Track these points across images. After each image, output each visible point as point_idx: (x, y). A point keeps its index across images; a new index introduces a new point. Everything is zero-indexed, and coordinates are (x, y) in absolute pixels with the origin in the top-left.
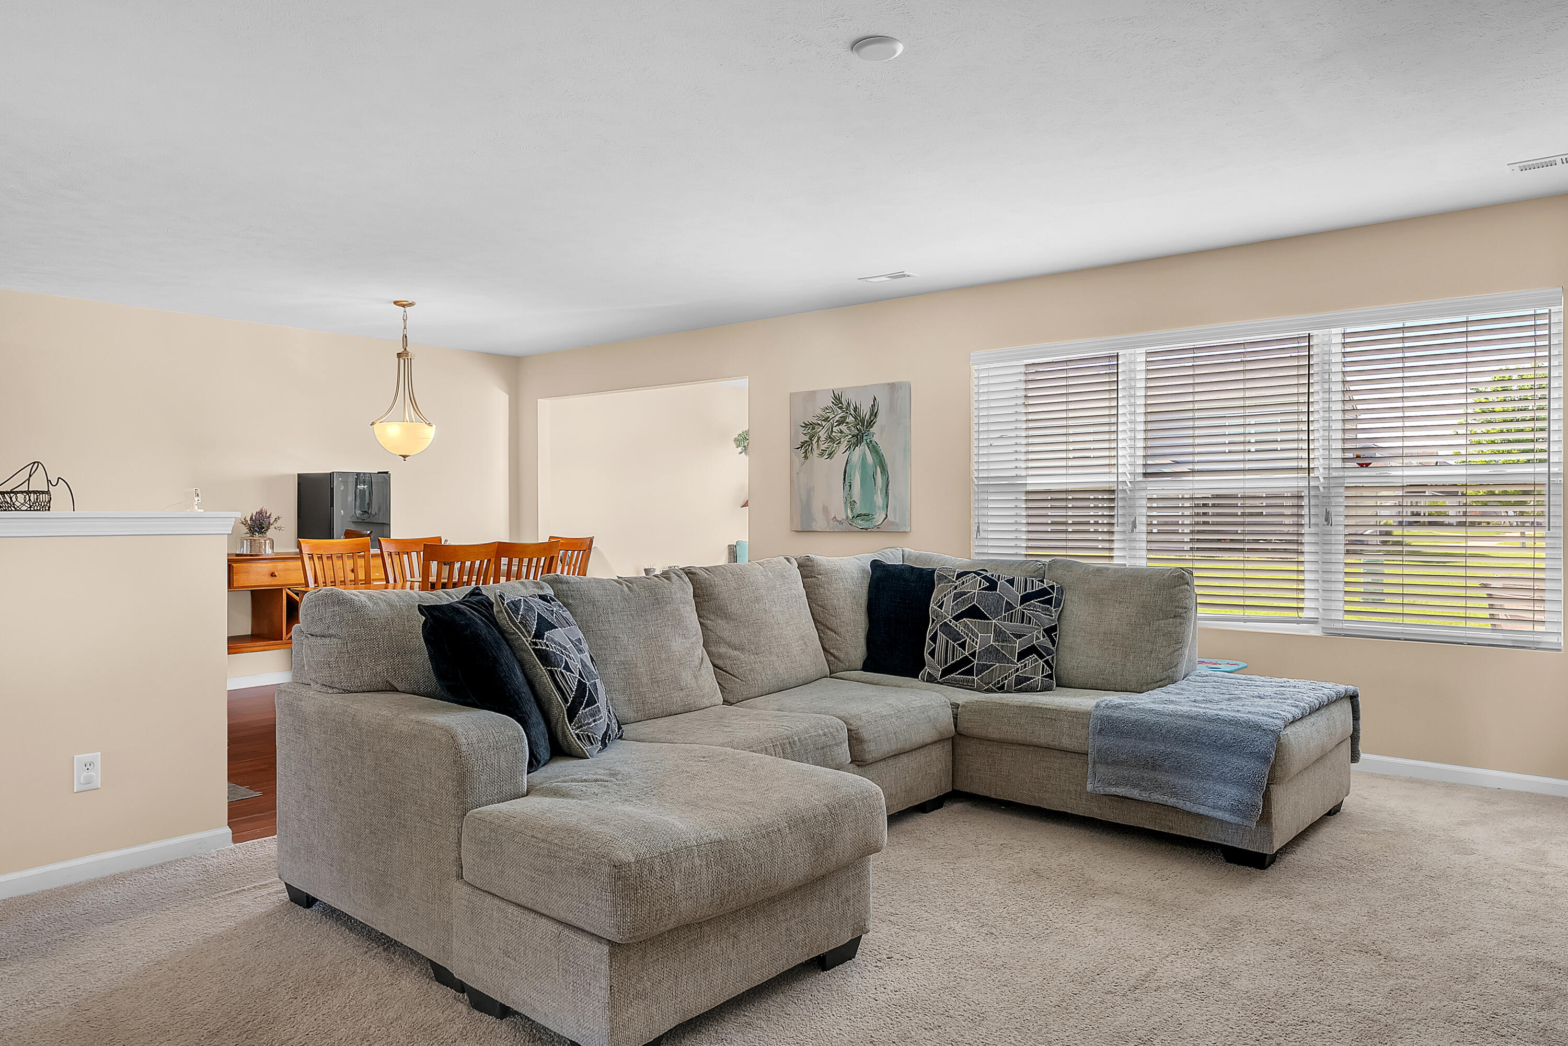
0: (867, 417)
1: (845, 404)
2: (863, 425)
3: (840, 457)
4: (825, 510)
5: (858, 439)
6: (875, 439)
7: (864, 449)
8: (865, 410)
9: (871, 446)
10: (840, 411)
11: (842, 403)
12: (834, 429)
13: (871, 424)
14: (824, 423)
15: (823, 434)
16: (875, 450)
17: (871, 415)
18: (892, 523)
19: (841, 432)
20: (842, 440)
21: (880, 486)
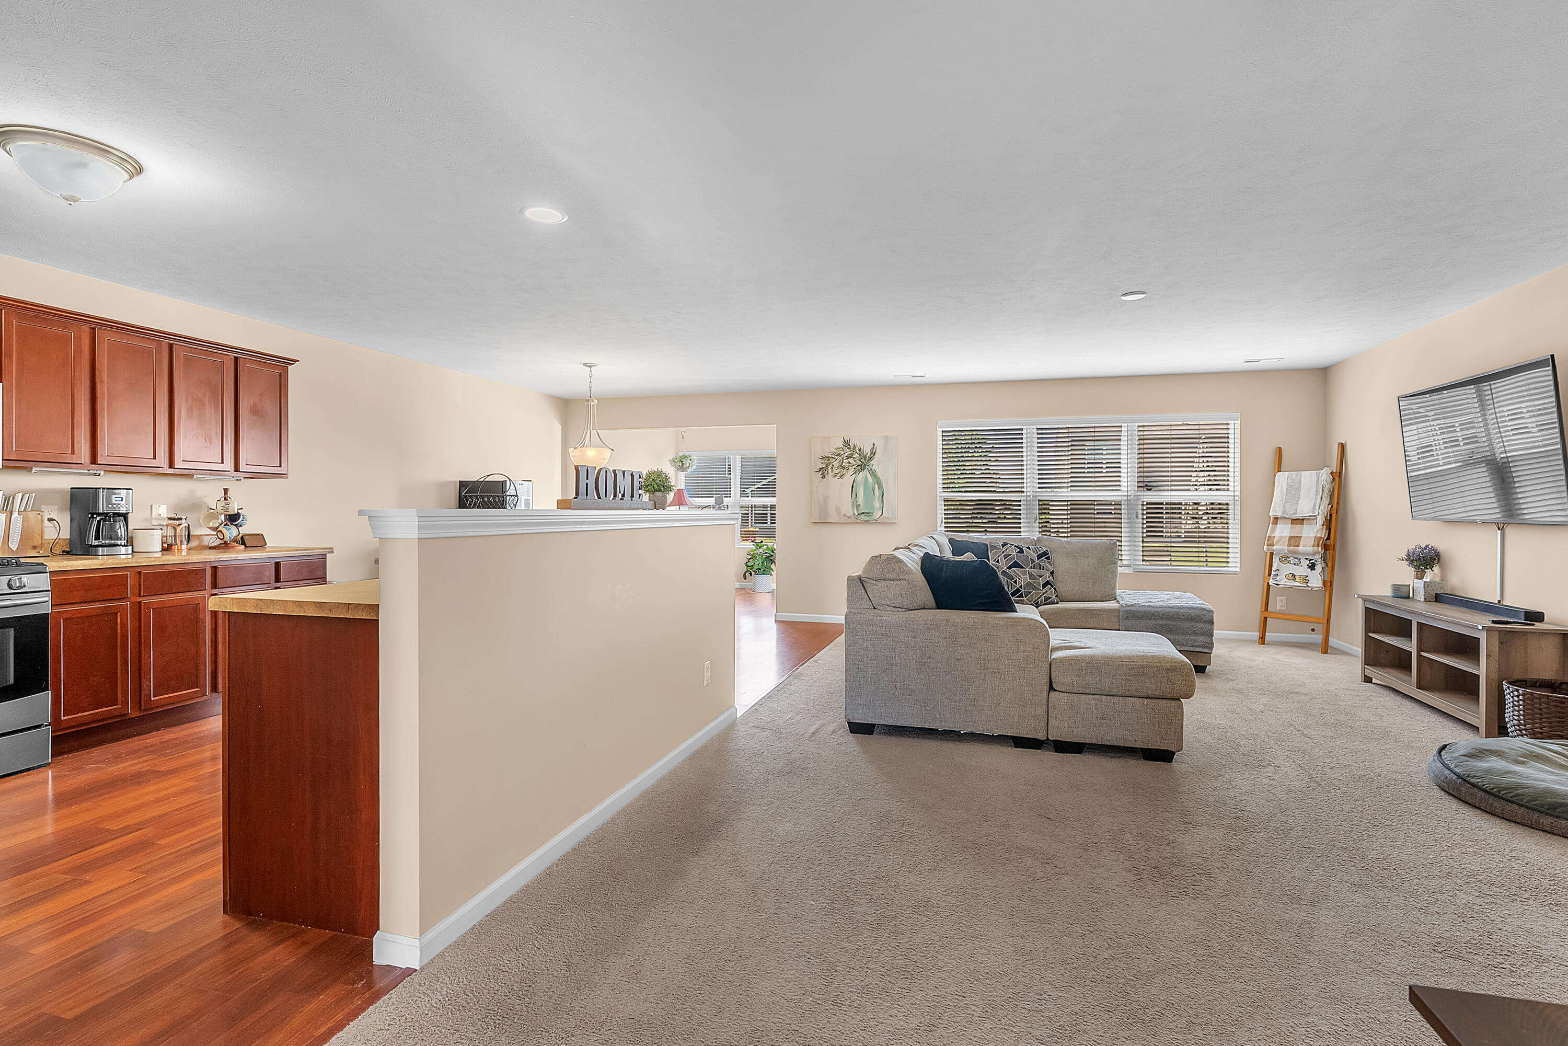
0: (868, 455)
1: (852, 447)
2: (865, 459)
3: (849, 478)
4: (838, 510)
5: (862, 467)
6: (873, 468)
7: (866, 474)
8: (867, 450)
9: (871, 472)
10: (848, 450)
11: (849, 445)
12: (844, 461)
13: (871, 459)
14: (836, 457)
15: (836, 464)
16: (873, 474)
17: (871, 453)
18: (887, 518)
19: (849, 463)
20: (850, 468)
21: (878, 496)
